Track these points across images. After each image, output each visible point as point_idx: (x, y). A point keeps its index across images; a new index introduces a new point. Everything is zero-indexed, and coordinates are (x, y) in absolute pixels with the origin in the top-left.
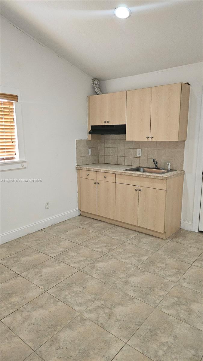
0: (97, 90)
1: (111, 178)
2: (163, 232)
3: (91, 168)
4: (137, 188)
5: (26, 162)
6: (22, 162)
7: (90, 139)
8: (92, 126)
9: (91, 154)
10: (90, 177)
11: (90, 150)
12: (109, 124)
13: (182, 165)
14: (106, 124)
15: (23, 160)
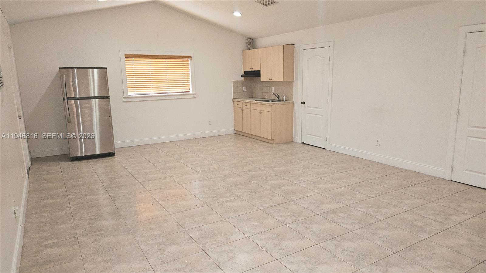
0: (249, 46)
1: (248, 106)
2: (271, 139)
3: (245, 100)
4: (260, 111)
5: (196, 94)
6: (194, 94)
7: (244, 80)
8: (245, 71)
9: (245, 91)
10: (239, 106)
11: (244, 88)
12: (253, 70)
13: (293, 98)
14: (251, 70)
15: (194, 93)
